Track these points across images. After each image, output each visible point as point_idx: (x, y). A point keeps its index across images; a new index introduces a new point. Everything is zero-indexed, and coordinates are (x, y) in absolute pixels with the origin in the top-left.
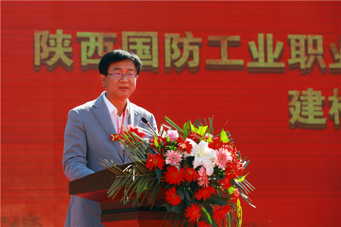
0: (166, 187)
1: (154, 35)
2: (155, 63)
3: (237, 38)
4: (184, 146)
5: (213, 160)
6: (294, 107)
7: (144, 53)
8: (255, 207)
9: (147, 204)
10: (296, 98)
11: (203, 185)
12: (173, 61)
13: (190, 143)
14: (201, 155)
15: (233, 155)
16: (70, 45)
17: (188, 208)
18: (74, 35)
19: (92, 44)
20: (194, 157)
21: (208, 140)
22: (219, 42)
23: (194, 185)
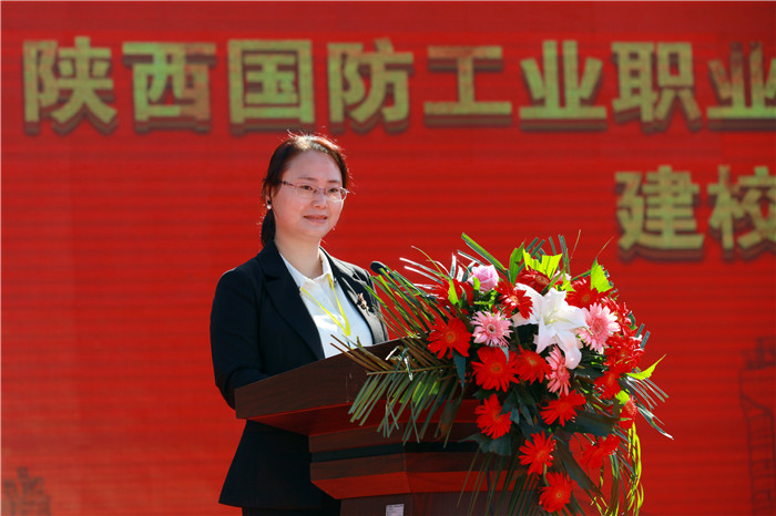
0: (476, 394)
1: (304, 48)
3: (495, 52)
4: (513, 301)
5: (576, 332)
6: (629, 210)
7: (280, 90)
8: (670, 437)
9: (436, 436)
10: (634, 188)
11: (559, 390)
13: (526, 295)
14: (552, 320)
15: (621, 320)
17: (528, 442)
18: (116, 49)
19: (160, 69)
20: (537, 326)
21: (563, 288)
22: (454, 61)
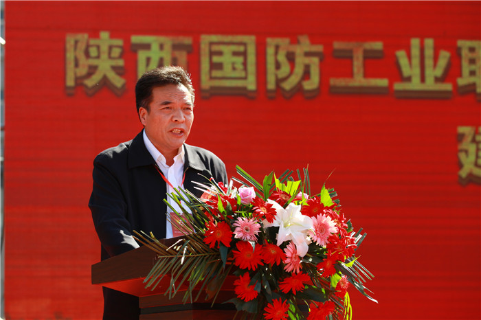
0: (236, 273)
1: (250, 40)
2: (251, 84)
3: (378, 45)
4: (263, 211)
5: (307, 233)
6: (466, 152)
7: (234, 69)
8: (376, 301)
9: (206, 299)
10: (470, 139)
11: (293, 271)
14: (289, 224)
15: (340, 225)
16: (121, 56)
17: (269, 305)
18: (127, 40)
19: (155, 54)
20: (279, 227)
22: (351, 51)
23: (279, 270)
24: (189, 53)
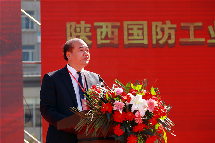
0: (114, 124)
1: (145, 23)
2: (146, 42)
3: (200, 24)
4: (125, 98)
7: (138, 35)
8: (175, 135)
9: (102, 135)
11: (139, 123)
12: (158, 40)
13: (130, 96)
14: (137, 103)
15: (159, 104)
16: (90, 31)
17: (129, 137)
18: (92, 24)
19: (104, 30)
20: (132, 105)
21: (142, 94)
23: (133, 122)
24: (119, 30)
